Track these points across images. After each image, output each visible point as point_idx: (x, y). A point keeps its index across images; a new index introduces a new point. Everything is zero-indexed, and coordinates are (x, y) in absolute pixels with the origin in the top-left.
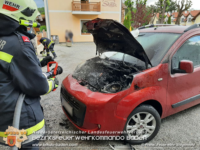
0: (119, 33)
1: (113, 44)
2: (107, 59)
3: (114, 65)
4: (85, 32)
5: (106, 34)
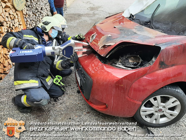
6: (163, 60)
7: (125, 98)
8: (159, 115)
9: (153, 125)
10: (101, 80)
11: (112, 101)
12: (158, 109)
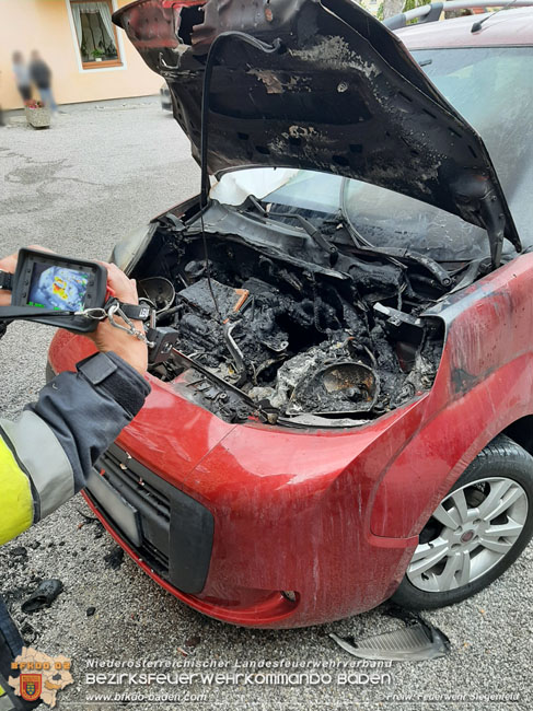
0: (345, 64)
1: (293, 129)
2: (251, 206)
3: (297, 245)
4: (97, 54)
5: (251, 72)
6: (459, 364)
7: (362, 545)
8: (467, 552)
9: (451, 596)
10: (254, 501)
11: (316, 574)
12: (460, 534)
